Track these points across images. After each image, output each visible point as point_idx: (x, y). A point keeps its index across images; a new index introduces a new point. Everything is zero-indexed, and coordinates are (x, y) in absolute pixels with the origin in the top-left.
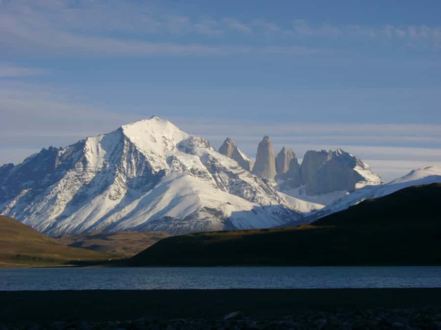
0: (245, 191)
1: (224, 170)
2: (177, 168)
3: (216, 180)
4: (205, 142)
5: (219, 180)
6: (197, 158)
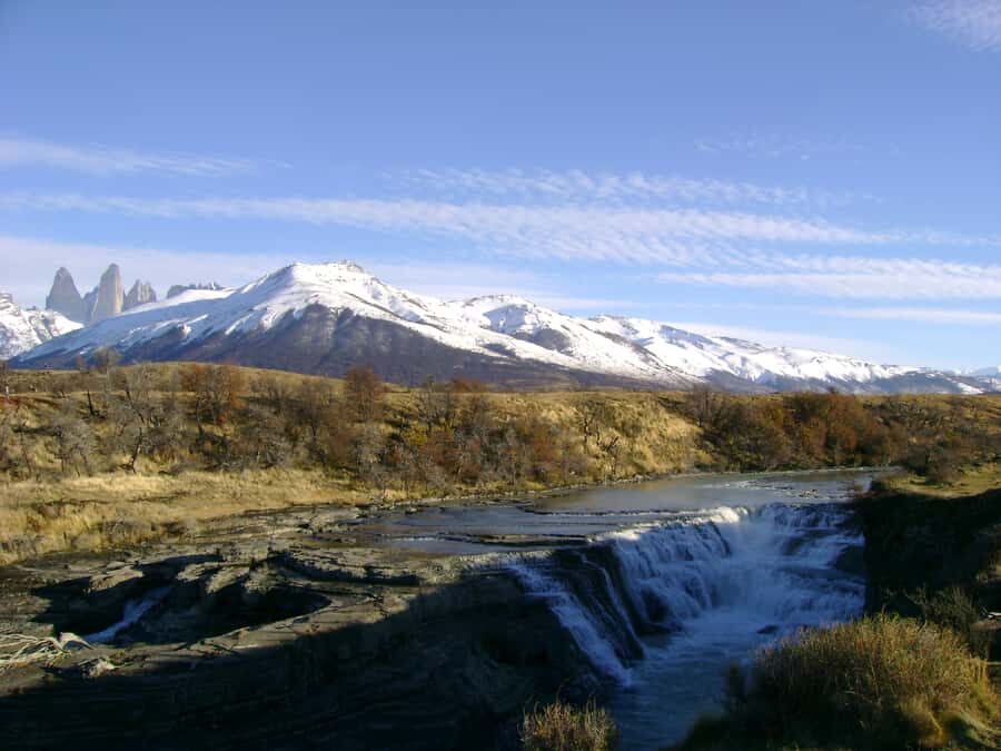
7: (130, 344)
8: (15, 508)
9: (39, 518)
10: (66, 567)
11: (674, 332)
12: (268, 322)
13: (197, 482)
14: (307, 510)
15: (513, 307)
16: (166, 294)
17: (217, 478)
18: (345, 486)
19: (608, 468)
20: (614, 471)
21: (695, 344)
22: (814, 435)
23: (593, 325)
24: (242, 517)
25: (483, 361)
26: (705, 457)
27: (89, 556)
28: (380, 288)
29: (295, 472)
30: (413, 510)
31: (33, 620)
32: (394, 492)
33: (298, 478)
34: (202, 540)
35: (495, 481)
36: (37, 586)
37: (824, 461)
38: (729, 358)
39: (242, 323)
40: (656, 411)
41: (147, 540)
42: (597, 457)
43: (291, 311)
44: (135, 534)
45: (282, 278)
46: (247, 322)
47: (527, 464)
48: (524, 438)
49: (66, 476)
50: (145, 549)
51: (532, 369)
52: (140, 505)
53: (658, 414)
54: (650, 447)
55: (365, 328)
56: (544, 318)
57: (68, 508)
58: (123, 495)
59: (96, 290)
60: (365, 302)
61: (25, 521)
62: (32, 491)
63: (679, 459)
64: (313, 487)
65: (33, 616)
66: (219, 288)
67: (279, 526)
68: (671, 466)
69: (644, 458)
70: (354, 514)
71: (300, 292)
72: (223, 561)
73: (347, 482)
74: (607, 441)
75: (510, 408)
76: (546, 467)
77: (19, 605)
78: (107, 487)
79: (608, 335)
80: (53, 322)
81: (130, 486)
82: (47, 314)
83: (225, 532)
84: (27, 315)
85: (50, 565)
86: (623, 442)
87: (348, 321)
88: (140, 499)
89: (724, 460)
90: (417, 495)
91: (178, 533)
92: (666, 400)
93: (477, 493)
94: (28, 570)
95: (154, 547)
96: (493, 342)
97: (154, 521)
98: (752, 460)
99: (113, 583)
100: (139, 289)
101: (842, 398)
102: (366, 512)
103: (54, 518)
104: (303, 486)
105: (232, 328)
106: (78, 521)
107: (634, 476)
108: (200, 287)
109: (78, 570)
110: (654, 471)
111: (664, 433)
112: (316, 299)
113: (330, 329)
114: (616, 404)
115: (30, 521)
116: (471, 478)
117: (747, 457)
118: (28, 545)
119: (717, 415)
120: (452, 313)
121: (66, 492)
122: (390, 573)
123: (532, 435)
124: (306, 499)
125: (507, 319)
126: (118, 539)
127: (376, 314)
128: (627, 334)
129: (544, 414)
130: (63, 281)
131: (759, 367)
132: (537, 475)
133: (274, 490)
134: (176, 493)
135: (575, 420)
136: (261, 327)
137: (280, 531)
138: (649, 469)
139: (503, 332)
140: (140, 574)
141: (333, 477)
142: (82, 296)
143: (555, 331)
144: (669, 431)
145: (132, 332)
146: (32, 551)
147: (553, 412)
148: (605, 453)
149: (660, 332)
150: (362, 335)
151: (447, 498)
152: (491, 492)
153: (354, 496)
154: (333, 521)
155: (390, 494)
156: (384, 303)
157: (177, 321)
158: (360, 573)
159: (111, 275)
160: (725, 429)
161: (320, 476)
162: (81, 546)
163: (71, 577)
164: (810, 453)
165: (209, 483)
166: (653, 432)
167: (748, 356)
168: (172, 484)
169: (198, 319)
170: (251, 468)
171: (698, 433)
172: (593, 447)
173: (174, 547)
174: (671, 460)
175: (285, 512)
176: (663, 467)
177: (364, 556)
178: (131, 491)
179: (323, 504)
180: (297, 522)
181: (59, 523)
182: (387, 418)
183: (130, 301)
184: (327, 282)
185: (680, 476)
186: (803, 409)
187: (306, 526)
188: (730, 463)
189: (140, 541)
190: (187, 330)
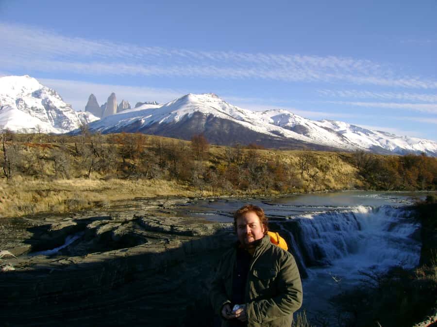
0: (64, 122)
1: (55, 108)
2: (21, 106)
3: (48, 115)
4: (51, 91)
5: (50, 115)
6: (39, 101)
7: (119, 127)
8: (28, 191)
9: (38, 196)
10: (45, 219)
11: (356, 128)
12: (177, 119)
13: (116, 184)
14: (165, 198)
15: (284, 115)
16: (135, 106)
17: (126, 183)
18: (185, 188)
19: (312, 186)
20: (315, 187)
21: (365, 133)
22: (412, 175)
23: (319, 124)
24: (133, 200)
25: (270, 138)
26: (359, 183)
27: (58, 215)
28: (226, 105)
29: (163, 181)
30: (212, 200)
31: (23, 242)
32: (207, 192)
33: (164, 184)
34: (111, 210)
35: (256, 189)
36: (29, 227)
37: (417, 187)
38: (380, 140)
39: (166, 119)
40: (337, 160)
41: (85, 208)
42: (307, 180)
43: (188, 114)
44: (80, 205)
45: (184, 100)
46: (168, 118)
47: (272, 182)
48: (271, 170)
49: (56, 179)
50: (83, 212)
51: (291, 142)
52: (85, 193)
53: (338, 162)
54: (333, 177)
55: (219, 122)
56: (297, 120)
57: (52, 193)
58: (79, 188)
59: (106, 104)
60: (219, 111)
61: (32, 197)
62: (38, 185)
63: (347, 183)
64: (170, 188)
65: (23, 240)
66: (157, 104)
67: (149, 205)
68: (342, 186)
69: (330, 182)
70: (185, 202)
71: (191, 106)
72: (111, 220)
73: (187, 186)
74: (313, 174)
75: (268, 157)
76: (281, 184)
77: (19, 235)
78: (73, 184)
79: (326, 128)
80: (88, 117)
81: (83, 184)
82: (85, 113)
83: (123, 207)
84: (77, 114)
85: (38, 218)
86: (320, 174)
87: (211, 119)
88: (87, 190)
89: (368, 185)
90: (218, 194)
91: (100, 206)
92: (343, 156)
93: (247, 194)
94: (27, 219)
95: (88, 212)
96: (275, 130)
97: (90, 200)
98: (382, 185)
99: (61, 227)
100: (124, 103)
101: (428, 158)
102: (192, 200)
103: (45, 197)
104: (165, 188)
105: (162, 121)
106: (55, 199)
107: (324, 190)
108: (149, 103)
109: (49, 221)
110: (334, 188)
111: (340, 171)
112: (198, 109)
113: (204, 123)
114: (318, 157)
115: (34, 197)
116: (244, 187)
117: (379, 183)
118: (30, 209)
119: (366, 164)
120: (257, 117)
121: (53, 186)
122: (181, 229)
123: (275, 169)
124: (165, 194)
125: (281, 120)
126: (72, 207)
127: (224, 116)
128: (335, 128)
129: (284, 160)
130: (92, 99)
131: (394, 145)
132: (276, 187)
133: (152, 189)
134: (104, 188)
135: (298, 163)
136: (174, 121)
137: (149, 207)
138: (332, 187)
139: (279, 126)
140: (75, 224)
141: (180, 184)
142: (100, 106)
143: (302, 126)
144: (343, 170)
145: (120, 122)
146: (31, 211)
147: (288, 159)
148: (311, 179)
149: (350, 128)
150: (217, 126)
151: (233, 195)
152: (253, 194)
153: (188, 193)
154: (174, 204)
155: (205, 193)
156: (227, 111)
157: (138, 117)
158: (168, 228)
159: (112, 98)
160: (370, 170)
161: (174, 184)
162: (55, 209)
163: (45, 223)
164: (410, 183)
165: (121, 185)
166: (335, 170)
167: (390, 140)
168: (104, 184)
169: (148, 117)
170: (142, 179)
171: (357, 171)
172: (306, 176)
173: (97, 212)
174: (343, 183)
175: (154, 199)
176: (339, 186)
177: (174, 220)
178: (83, 187)
179: (173, 196)
180: (158, 204)
181: (47, 199)
182: (210, 159)
183: (120, 108)
184: (203, 102)
185: (346, 191)
186: (408, 163)
187: (161, 206)
188: (371, 186)
189: (82, 209)
190: (143, 121)
